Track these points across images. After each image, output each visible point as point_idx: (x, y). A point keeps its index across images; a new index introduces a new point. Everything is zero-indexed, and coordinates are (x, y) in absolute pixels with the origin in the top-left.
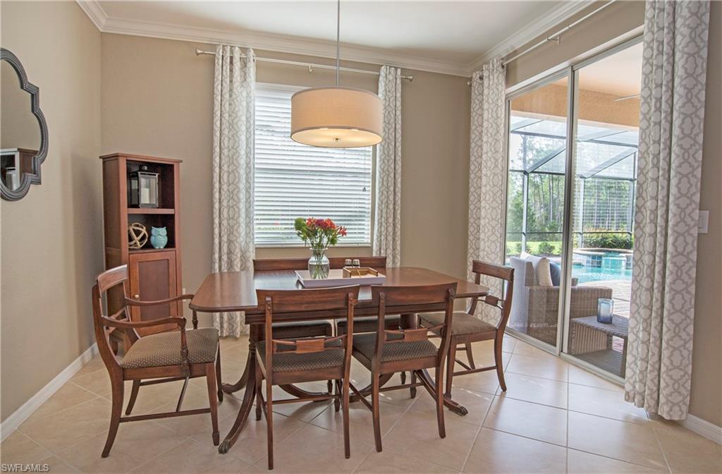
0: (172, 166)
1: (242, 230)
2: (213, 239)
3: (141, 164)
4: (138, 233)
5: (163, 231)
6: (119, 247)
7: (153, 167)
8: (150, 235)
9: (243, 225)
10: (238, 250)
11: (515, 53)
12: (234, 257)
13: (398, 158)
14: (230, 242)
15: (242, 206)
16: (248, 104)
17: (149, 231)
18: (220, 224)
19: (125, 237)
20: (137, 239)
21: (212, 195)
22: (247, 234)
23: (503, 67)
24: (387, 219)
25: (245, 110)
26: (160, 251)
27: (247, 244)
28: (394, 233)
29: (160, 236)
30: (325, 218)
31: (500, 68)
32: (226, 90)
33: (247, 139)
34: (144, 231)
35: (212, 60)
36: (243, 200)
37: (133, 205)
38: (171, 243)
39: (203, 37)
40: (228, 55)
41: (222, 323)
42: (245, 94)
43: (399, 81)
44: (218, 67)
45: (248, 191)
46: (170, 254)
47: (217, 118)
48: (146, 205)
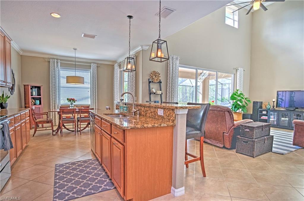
0: (40, 87)
1: (58, 101)
2: (50, 103)
3: (33, 86)
4: (33, 101)
5: (38, 101)
6: (29, 104)
7: (36, 87)
8: (35, 102)
9: (58, 100)
10: (56, 105)
11: (121, 62)
12: (55, 107)
13: (96, 84)
14: (54, 104)
15: (57, 95)
16: (58, 72)
17: (35, 101)
18: (52, 99)
19: (30, 102)
20: (32, 103)
21: (50, 93)
22: (59, 102)
23: (118, 65)
24: (93, 98)
25: (58, 73)
26: (38, 105)
27: (59, 104)
28: (96, 102)
29: (38, 102)
30: (73, 98)
31: (117, 66)
32: (53, 69)
33: (58, 80)
34: (34, 101)
35: (49, 62)
36: (58, 94)
37: (32, 95)
38: (40, 104)
39: (47, 56)
40: (53, 61)
41: (52, 117)
42: (57, 69)
43: (96, 67)
44: (51, 64)
45: (59, 92)
46: (40, 106)
47: (51, 76)
48: (34, 95)
